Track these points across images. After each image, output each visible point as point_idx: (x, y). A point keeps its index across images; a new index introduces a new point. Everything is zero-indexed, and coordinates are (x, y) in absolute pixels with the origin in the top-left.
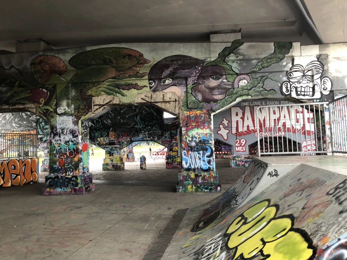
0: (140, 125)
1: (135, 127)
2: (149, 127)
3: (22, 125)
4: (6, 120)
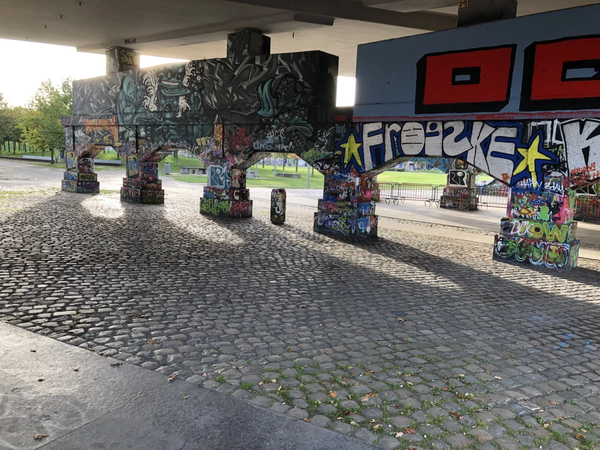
0: (269, 110)
2: (286, 115)
3: (100, 105)
4: (84, 96)
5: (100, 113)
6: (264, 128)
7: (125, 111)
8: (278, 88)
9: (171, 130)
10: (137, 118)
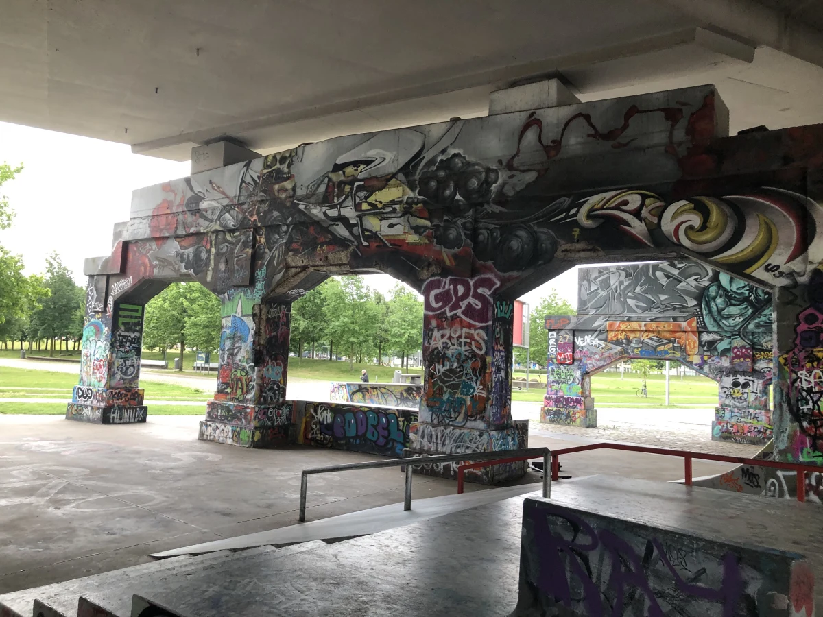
3: (654, 302)
4: (610, 288)
5: (654, 313)
7: (725, 312)
10: (758, 322)
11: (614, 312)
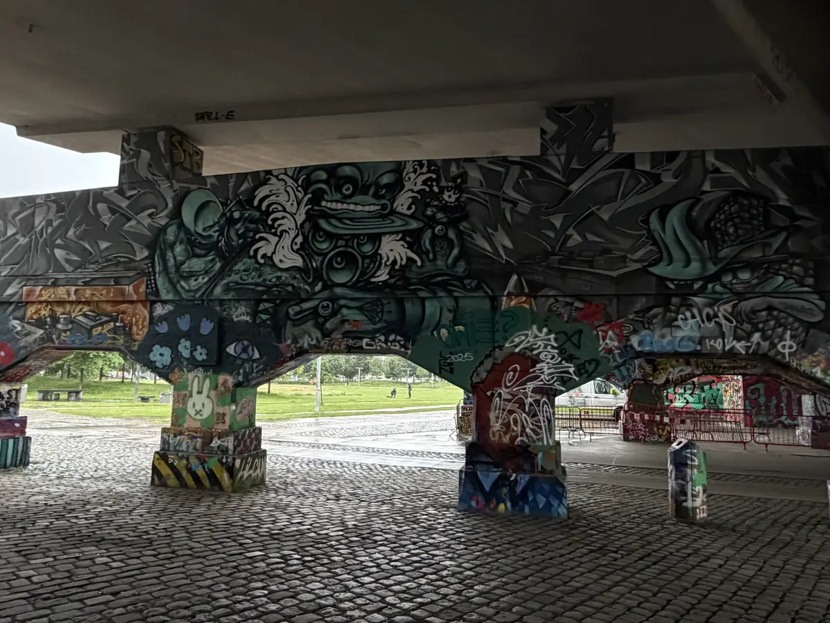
0: (688, 264)
1: (655, 270)
2: (745, 276)
3: (92, 254)
4: (33, 232)
5: (90, 271)
6: (666, 305)
7: (185, 267)
8: (712, 217)
9: (345, 311)
10: (227, 284)
11: (36, 271)
